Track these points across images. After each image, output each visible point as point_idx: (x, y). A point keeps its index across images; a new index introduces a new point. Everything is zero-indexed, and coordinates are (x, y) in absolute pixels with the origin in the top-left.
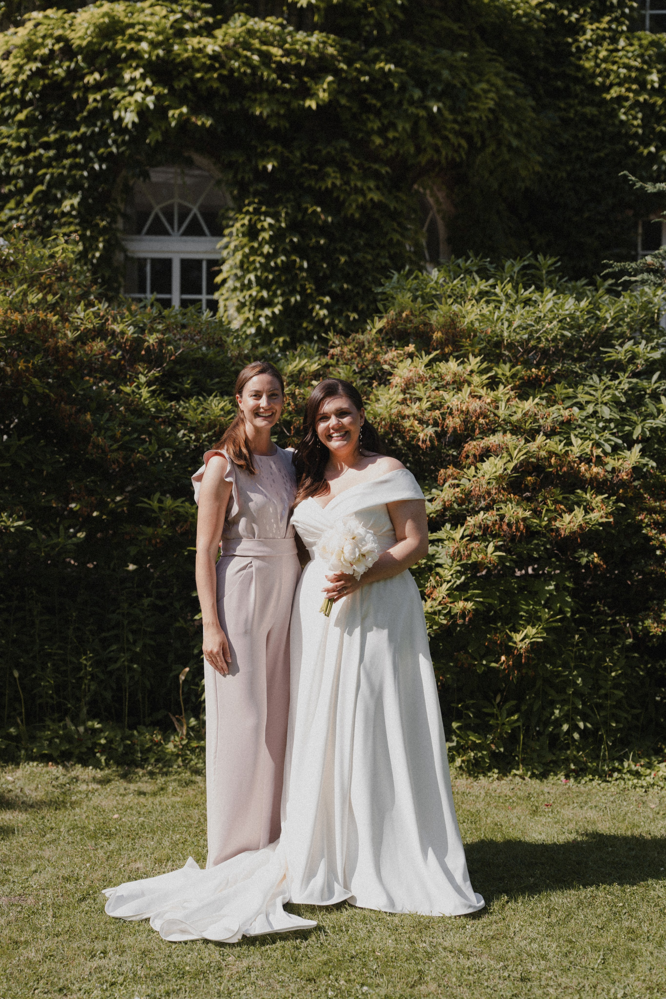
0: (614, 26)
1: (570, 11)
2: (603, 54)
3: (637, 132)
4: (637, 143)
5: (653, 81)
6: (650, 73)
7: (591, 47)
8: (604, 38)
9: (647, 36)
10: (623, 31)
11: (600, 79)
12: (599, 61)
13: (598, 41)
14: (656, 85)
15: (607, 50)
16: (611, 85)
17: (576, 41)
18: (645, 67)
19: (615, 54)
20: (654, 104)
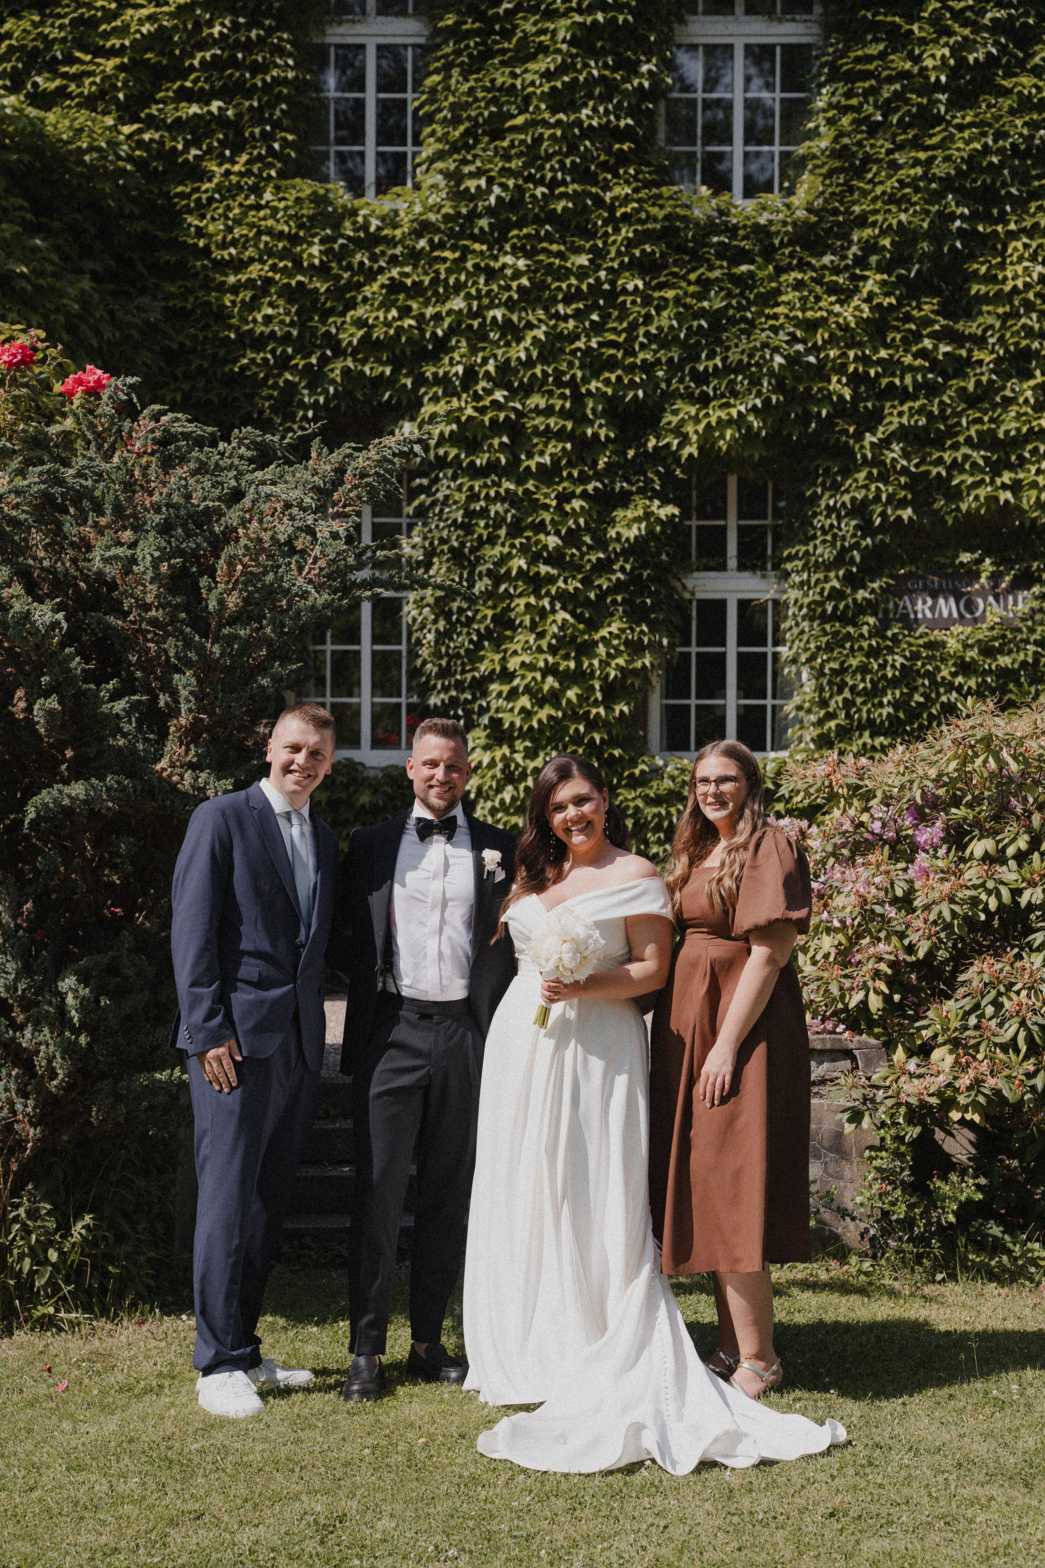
0: (256, 170)
1: (187, 145)
2: (237, 211)
3: (289, 334)
4: (290, 350)
5: (311, 255)
6: (311, 244)
7: (221, 202)
8: (239, 187)
9: (306, 187)
10: (270, 177)
11: (233, 251)
12: (230, 223)
13: (229, 191)
14: (316, 262)
15: (241, 205)
16: (252, 260)
17: (198, 190)
18: (301, 234)
19: (253, 213)
20: (316, 290)
